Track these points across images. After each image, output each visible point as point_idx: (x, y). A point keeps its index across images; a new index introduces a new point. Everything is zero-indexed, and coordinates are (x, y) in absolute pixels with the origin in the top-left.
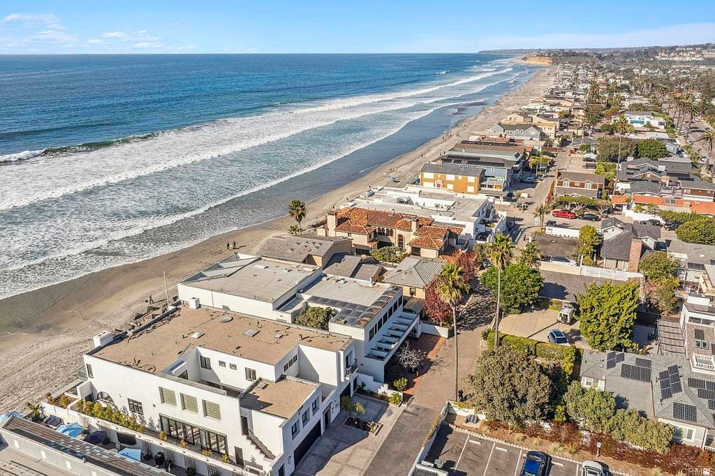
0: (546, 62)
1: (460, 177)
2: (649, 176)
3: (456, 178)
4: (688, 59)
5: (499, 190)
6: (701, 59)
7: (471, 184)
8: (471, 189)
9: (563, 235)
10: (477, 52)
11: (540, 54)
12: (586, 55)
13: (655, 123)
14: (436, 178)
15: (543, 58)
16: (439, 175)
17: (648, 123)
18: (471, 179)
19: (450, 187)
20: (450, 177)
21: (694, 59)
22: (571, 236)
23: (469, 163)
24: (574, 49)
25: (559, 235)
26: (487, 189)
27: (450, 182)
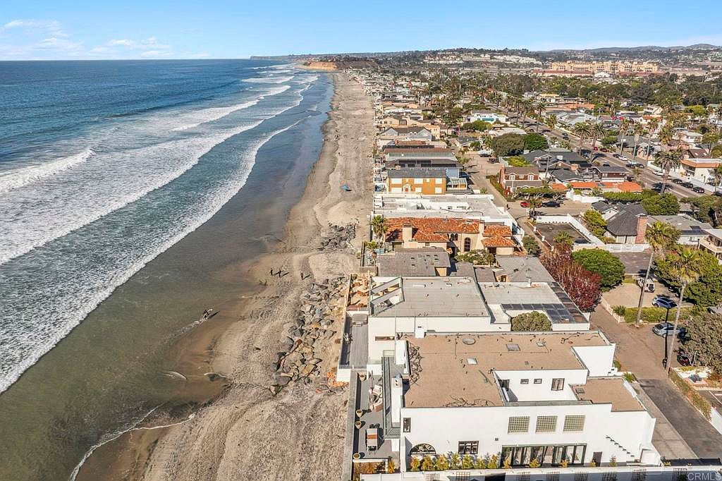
0: (330, 67)
1: (428, 180)
2: (560, 165)
3: (424, 181)
4: (451, 62)
5: (464, 188)
6: (461, 62)
7: (439, 186)
8: (439, 190)
9: (551, 222)
10: (248, 57)
11: (325, 59)
12: (365, 60)
13: (503, 119)
14: (404, 183)
15: (327, 64)
16: (407, 180)
17: (497, 120)
18: (439, 181)
19: (419, 190)
20: (419, 181)
21: (456, 62)
22: (558, 222)
23: (422, 165)
24: (351, 54)
25: (548, 222)
26: (452, 188)
27: (418, 186)
